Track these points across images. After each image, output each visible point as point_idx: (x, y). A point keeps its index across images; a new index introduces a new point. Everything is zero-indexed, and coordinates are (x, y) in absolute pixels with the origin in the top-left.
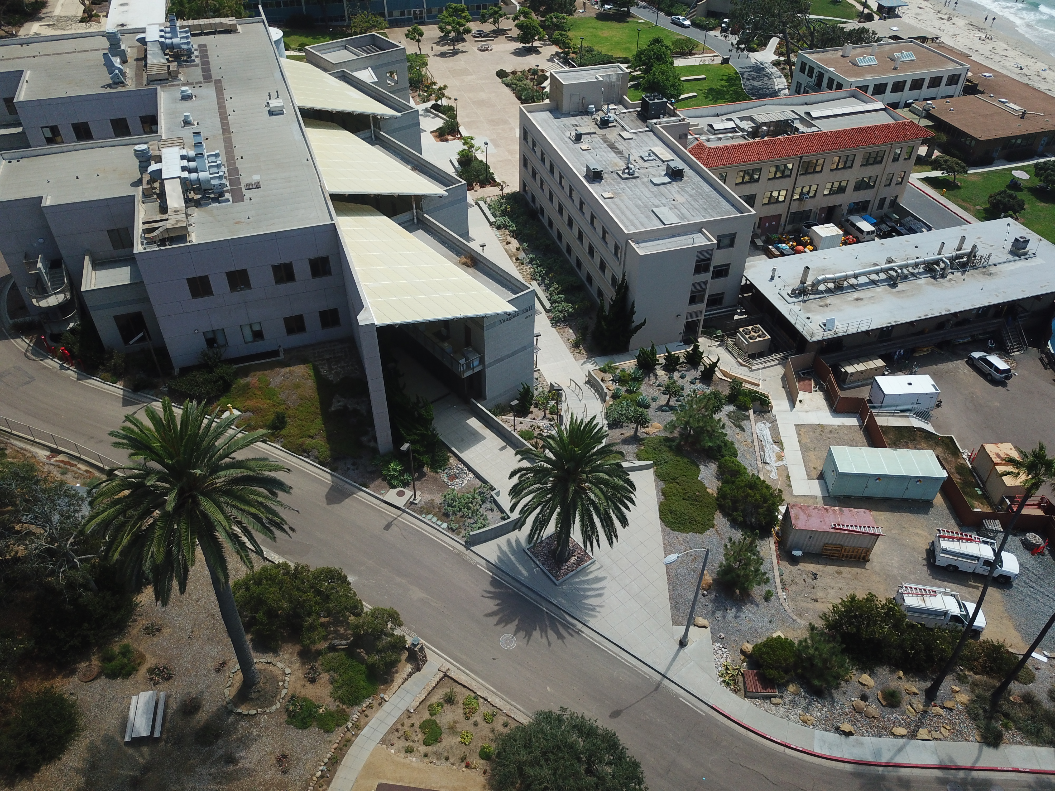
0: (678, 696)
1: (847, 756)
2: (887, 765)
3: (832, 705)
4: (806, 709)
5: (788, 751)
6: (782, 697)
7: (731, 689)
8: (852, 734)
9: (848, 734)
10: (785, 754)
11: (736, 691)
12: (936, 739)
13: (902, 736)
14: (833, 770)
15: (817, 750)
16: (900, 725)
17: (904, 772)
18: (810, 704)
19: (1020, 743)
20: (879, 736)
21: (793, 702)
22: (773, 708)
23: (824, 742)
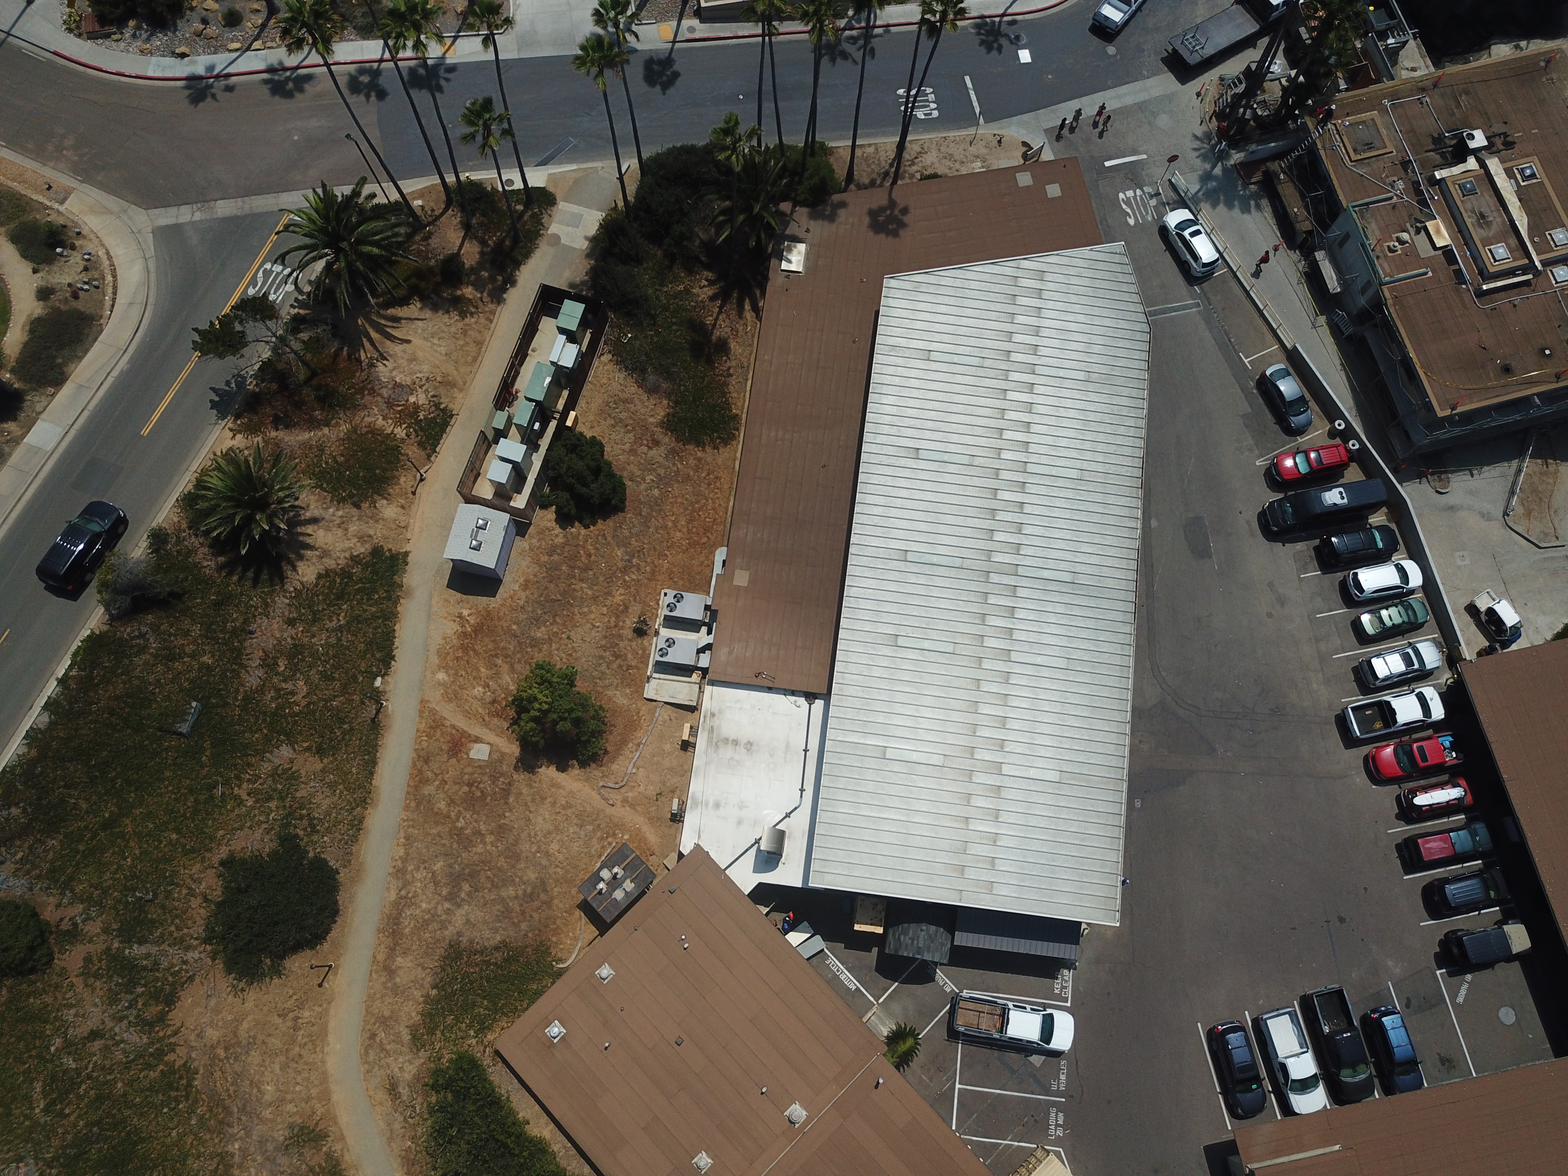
0: (20, 48)
1: (178, 75)
2: (217, 77)
3: (174, 32)
4: (148, 40)
5: (123, 79)
6: (122, 33)
7: (75, 35)
8: (188, 56)
9: (183, 56)
10: (120, 82)
11: (79, 36)
12: (269, 48)
13: (237, 50)
14: (162, 87)
15: (150, 74)
16: (238, 41)
17: (234, 79)
18: (151, 35)
19: (352, 40)
20: (215, 53)
21: (134, 36)
22: (114, 44)
23: (159, 66)
